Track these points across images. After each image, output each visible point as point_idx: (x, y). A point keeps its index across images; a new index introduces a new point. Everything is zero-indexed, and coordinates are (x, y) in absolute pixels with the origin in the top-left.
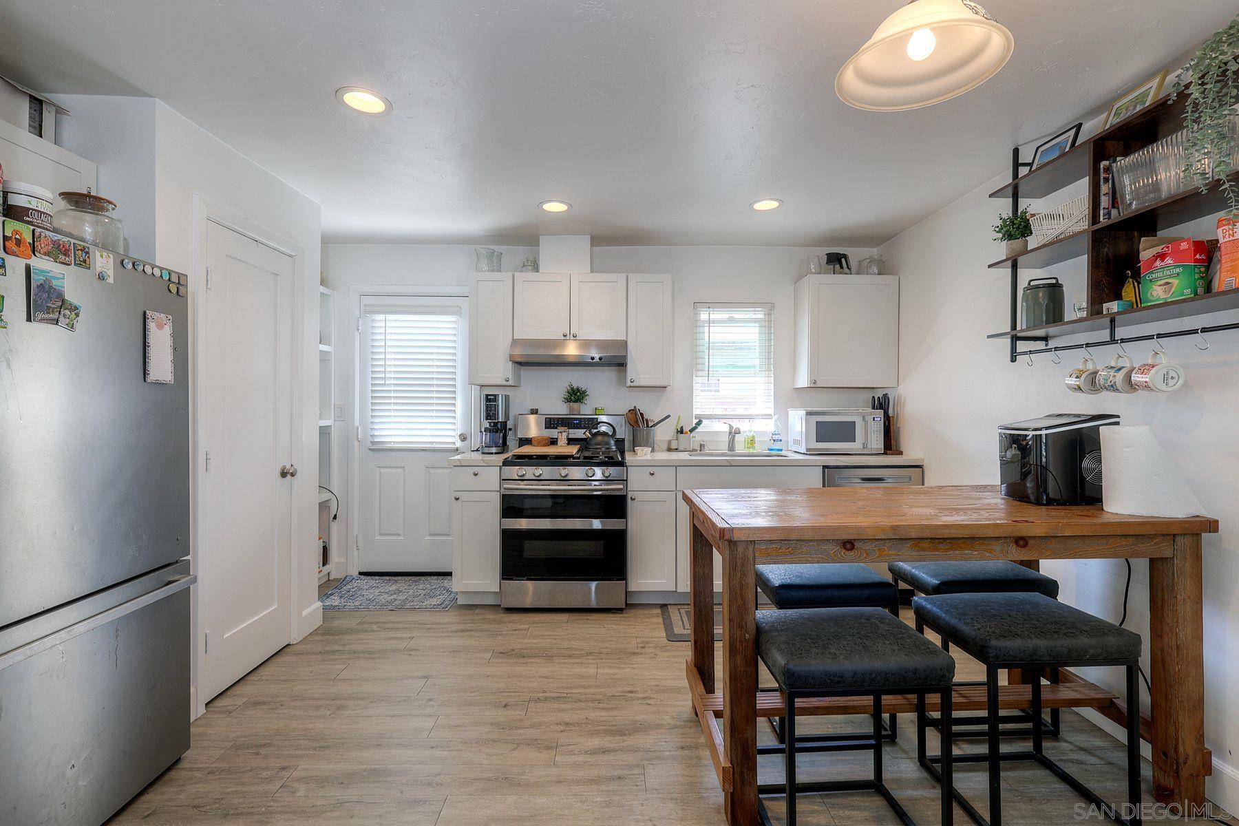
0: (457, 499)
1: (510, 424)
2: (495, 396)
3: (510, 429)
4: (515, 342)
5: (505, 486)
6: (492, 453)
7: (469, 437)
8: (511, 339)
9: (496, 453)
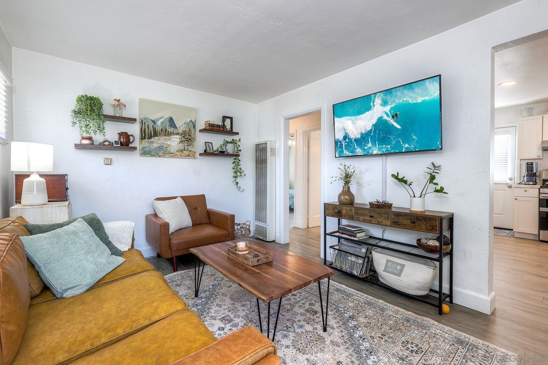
0: (516, 199)
1: (537, 174)
2: (532, 163)
3: (537, 176)
4: (543, 142)
5: (542, 195)
6: (530, 184)
7: (514, 179)
8: (541, 141)
9: (532, 184)
